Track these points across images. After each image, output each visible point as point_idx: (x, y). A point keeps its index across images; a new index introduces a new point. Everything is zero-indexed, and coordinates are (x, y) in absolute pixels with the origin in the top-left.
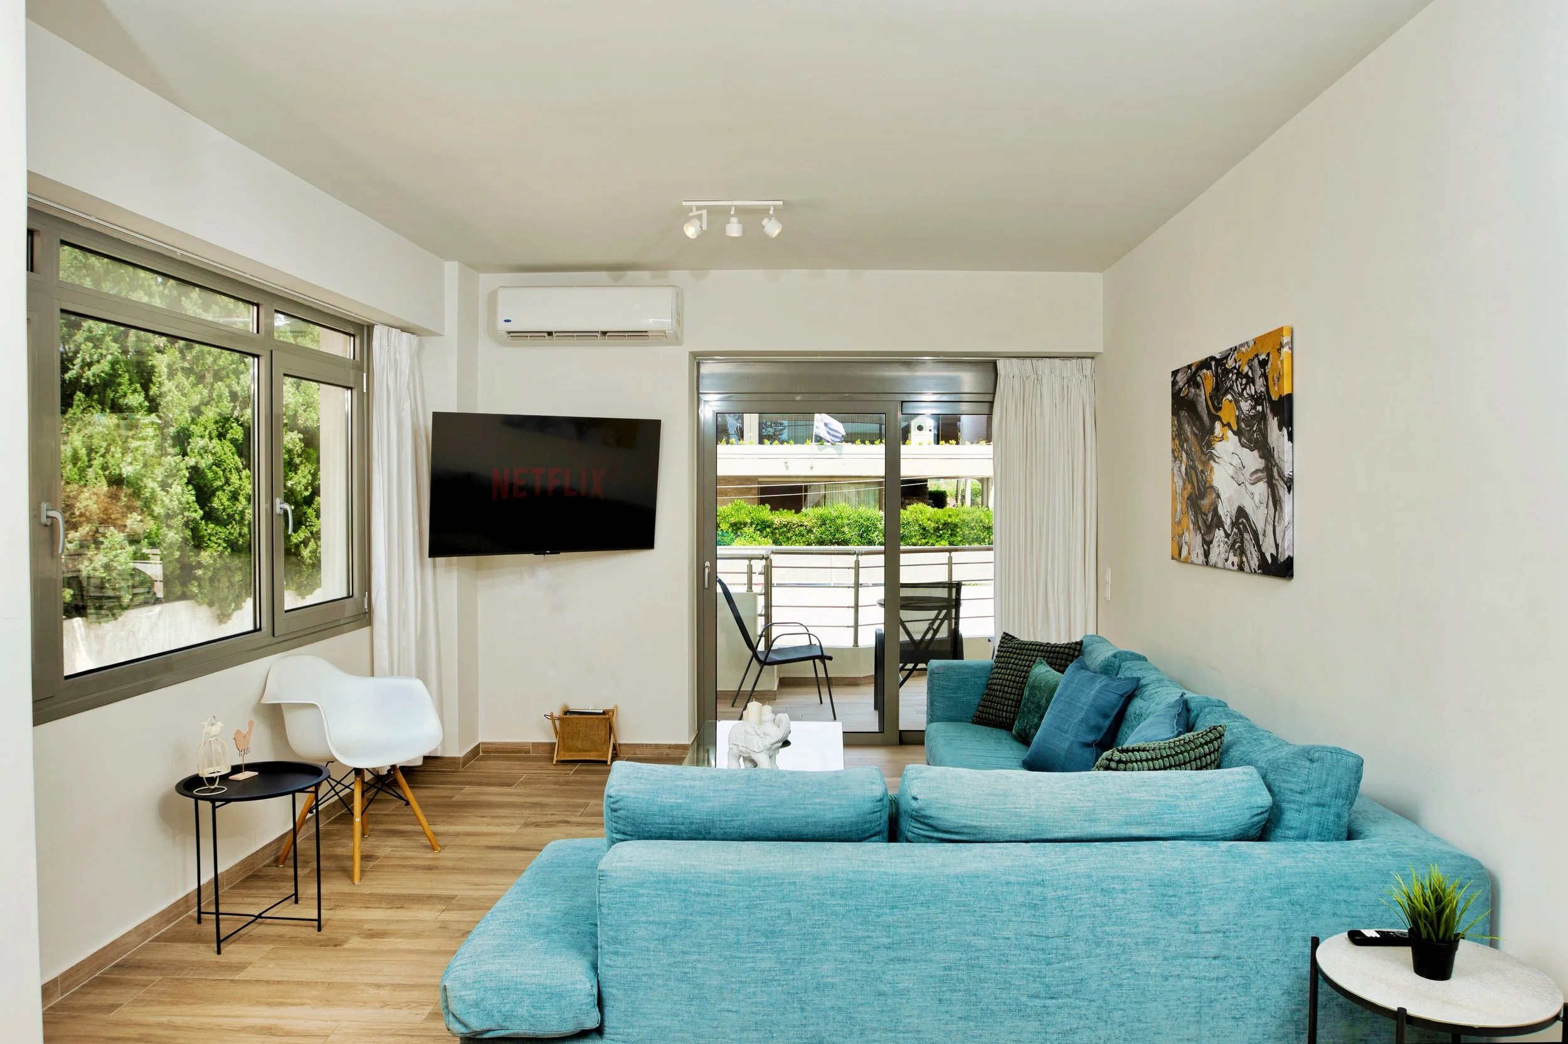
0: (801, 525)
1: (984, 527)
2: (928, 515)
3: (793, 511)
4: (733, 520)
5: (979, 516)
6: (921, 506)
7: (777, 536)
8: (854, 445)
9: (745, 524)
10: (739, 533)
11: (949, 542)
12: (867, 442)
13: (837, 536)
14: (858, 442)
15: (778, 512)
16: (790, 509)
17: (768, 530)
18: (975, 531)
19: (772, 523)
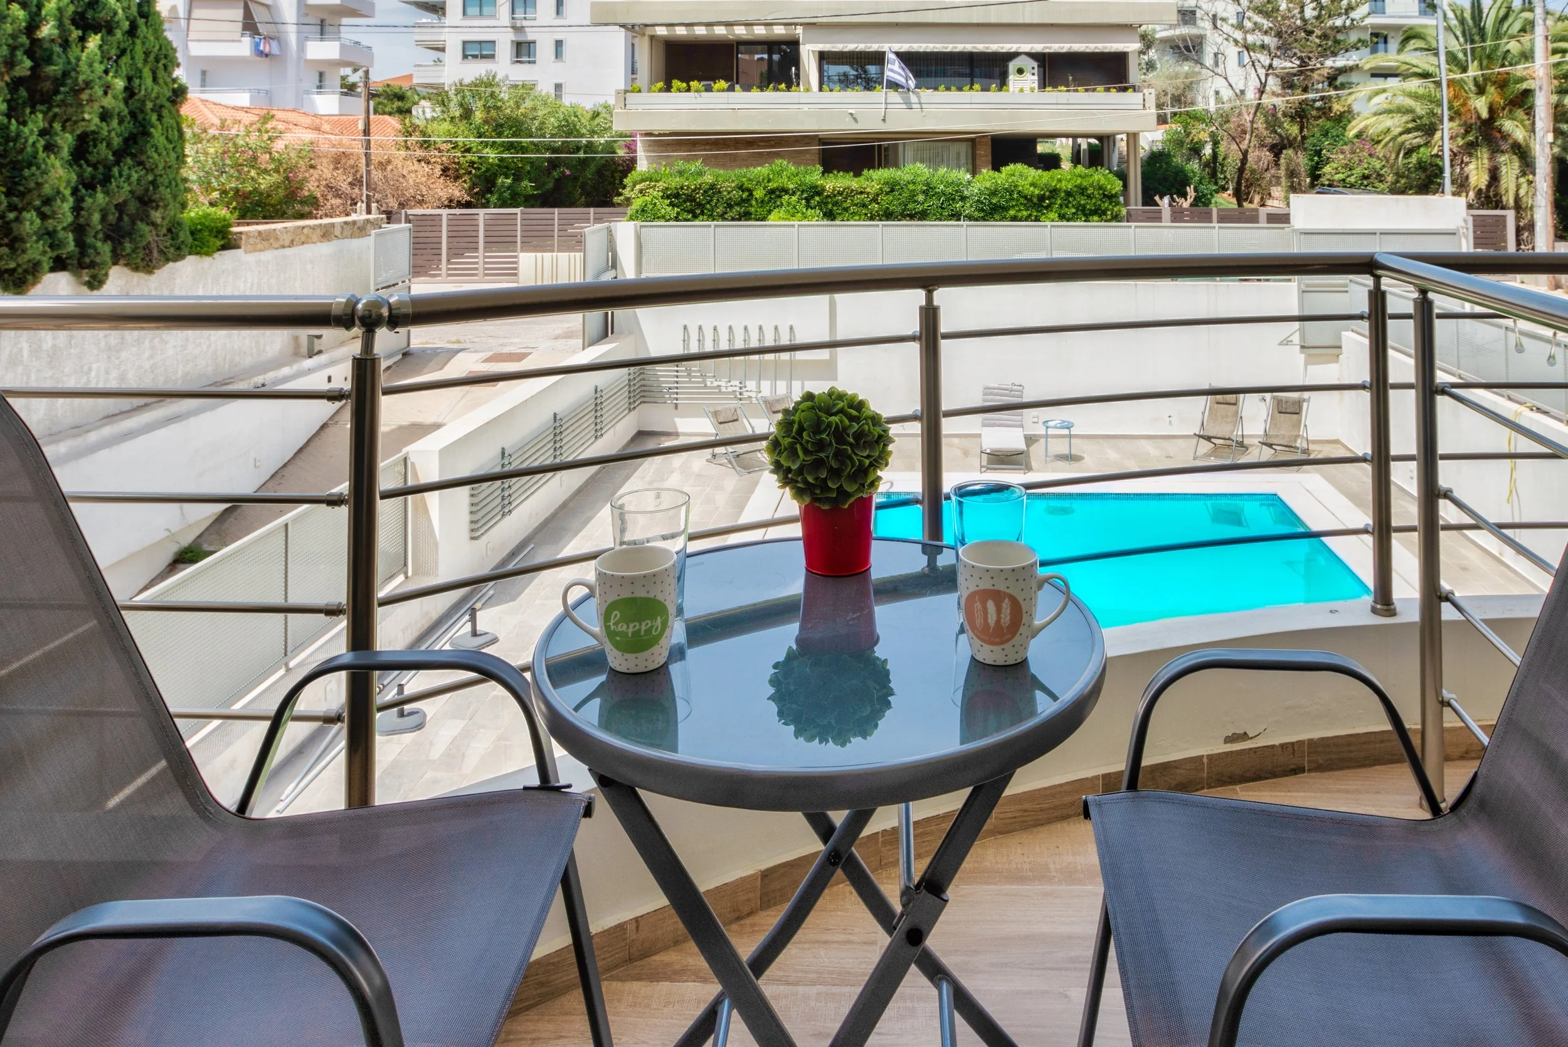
0: (861, 193)
1: (1105, 196)
2: (1030, 179)
3: (852, 174)
4: (771, 185)
5: (1099, 181)
6: (1020, 167)
7: (830, 206)
8: (936, 93)
9: (785, 191)
10: (778, 203)
11: (1059, 215)
12: (953, 88)
13: (910, 206)
14: (942, 87)
15: (831, 175)
16: (847, 171)
17: (817, 198)
18: (1094, 201)
19: (824, 190)
